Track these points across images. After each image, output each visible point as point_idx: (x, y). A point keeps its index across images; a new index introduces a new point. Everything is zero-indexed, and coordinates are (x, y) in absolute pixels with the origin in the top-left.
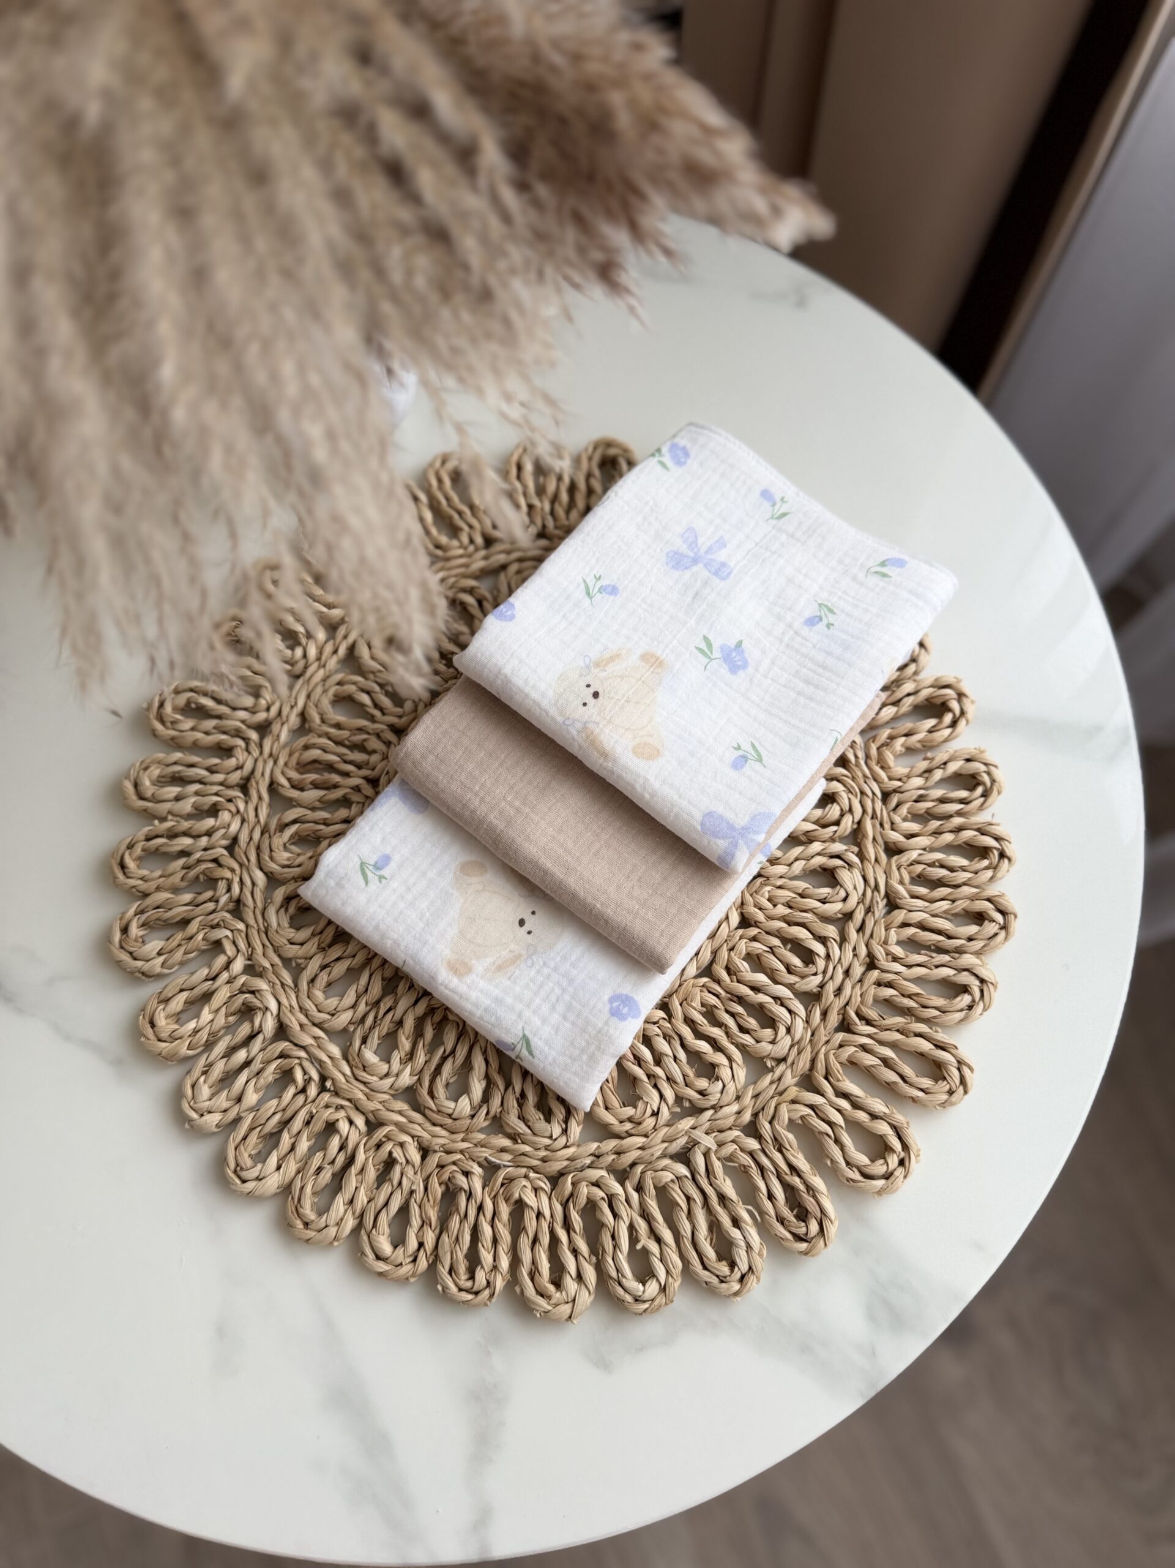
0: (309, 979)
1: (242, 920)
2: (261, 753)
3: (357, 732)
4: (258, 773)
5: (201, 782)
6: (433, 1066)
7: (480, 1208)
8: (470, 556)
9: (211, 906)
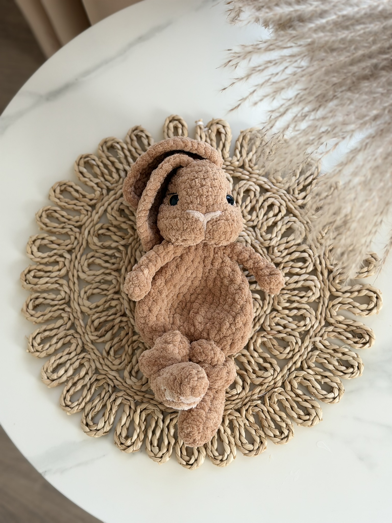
1: (121, 391)
5: (68, 360)
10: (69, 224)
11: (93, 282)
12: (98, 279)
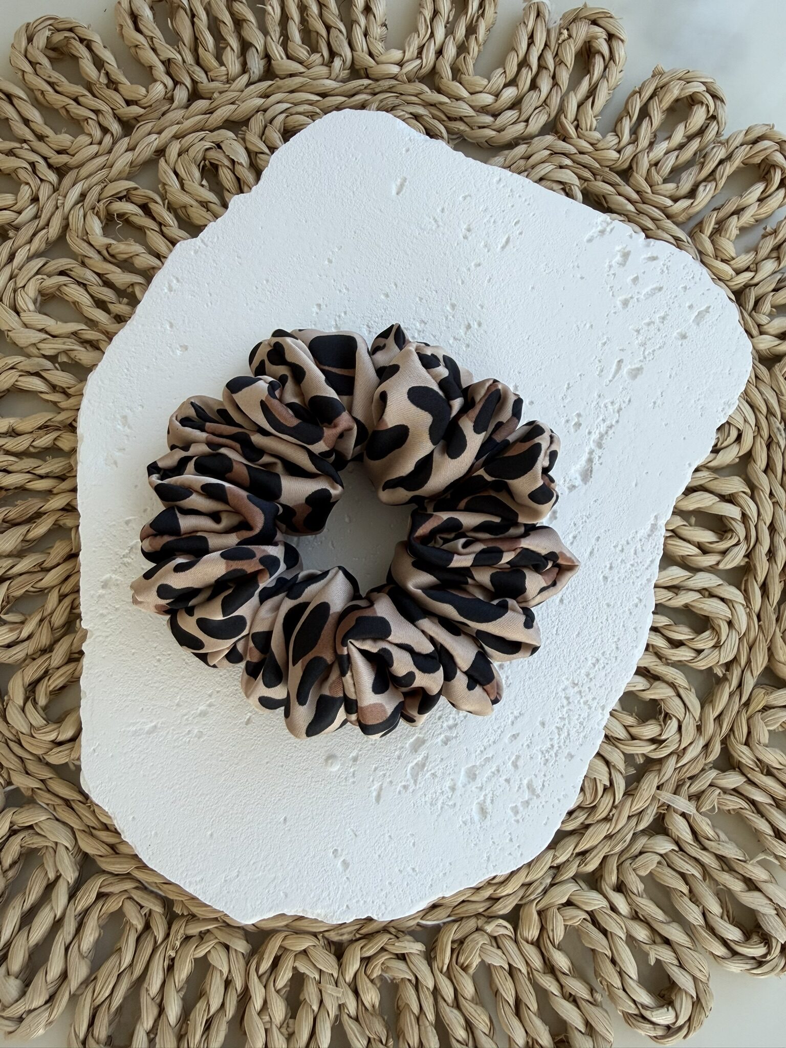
3: (41, 432)
7: (436, 992)
8: (110, 152)
10: (33, 151)
11: (34, 351)
12: (50, 348)
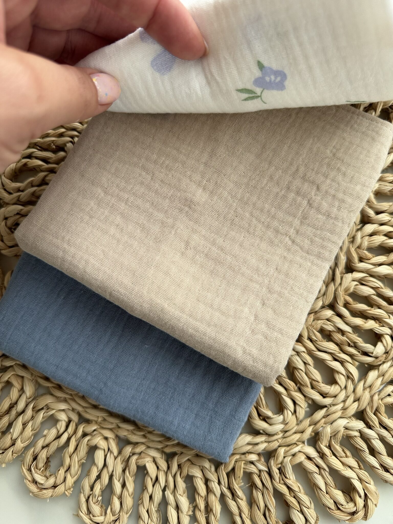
0: (321, 397)
1: (276, 450)
2: (143, 443)
4: (160, 446)
5: (164, 490)
6: (384, 303)
9: (265, 476)
